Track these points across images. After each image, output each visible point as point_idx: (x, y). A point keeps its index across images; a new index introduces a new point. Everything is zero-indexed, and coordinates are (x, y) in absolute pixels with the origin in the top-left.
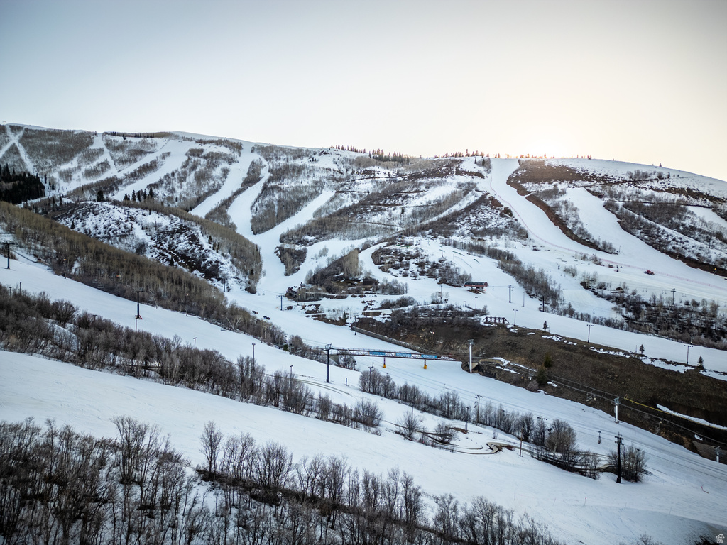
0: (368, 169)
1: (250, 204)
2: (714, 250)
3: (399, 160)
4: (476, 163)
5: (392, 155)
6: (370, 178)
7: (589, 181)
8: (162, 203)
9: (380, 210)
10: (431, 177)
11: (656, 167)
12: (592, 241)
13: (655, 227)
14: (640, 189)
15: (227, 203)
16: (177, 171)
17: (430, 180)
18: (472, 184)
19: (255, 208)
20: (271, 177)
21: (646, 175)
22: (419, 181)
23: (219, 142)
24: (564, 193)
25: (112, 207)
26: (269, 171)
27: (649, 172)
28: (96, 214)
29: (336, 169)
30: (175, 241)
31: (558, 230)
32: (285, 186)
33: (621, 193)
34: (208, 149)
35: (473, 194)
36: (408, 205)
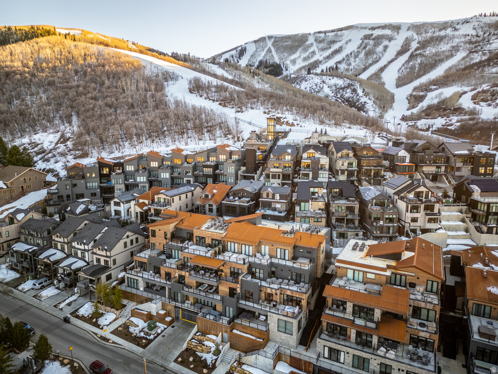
1: (398, 68)
8: (342, 72)
15: (382, 69)
16: (354, 51)
19: (401, 71)
20: (418, 47)
23: (384, 27)
25: (314, 76)
26: (418, 43)
28: (306, 81)
29: (474, 34)
30: (344, 93)
32: (428, 52)
34: (377, 33)
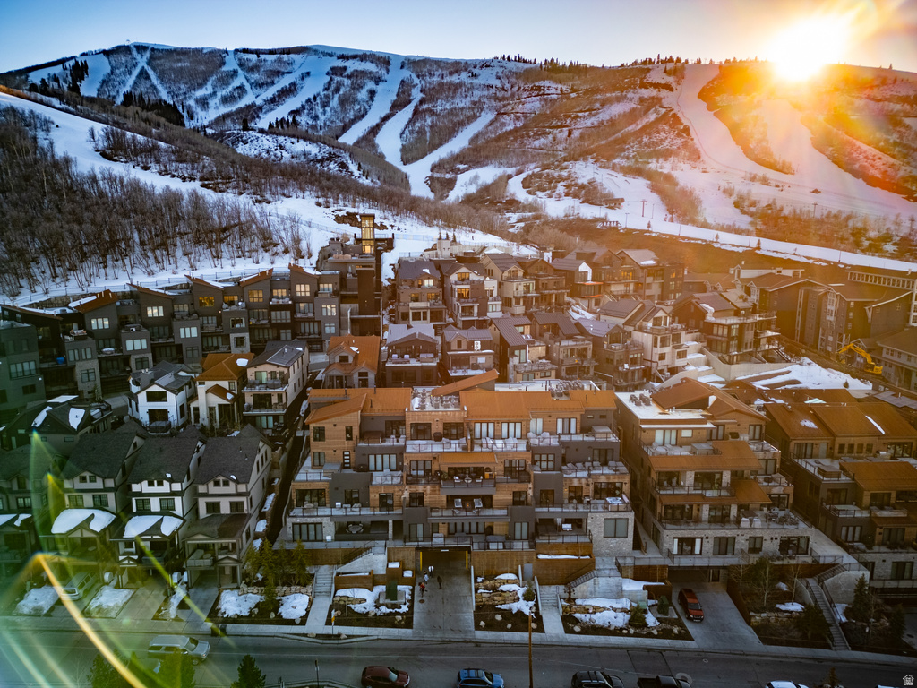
0: (537, 84)
1: (400, 131)
2: (907, 167)
3: (576, 71)
4: (665, 72)
5: (568, 64)
6: (538, 95)
8: (307, 131)
9: (544, 133)
10: (610, 91)
11: (884, 70)
12: (772, 161)
13: (850, 143)
14: (855, 99)
15: (375, 130)
16: (318, 94)
17: (608, 95)
18: (657, 98)
19: (405, 136)
20: (423, 98)
22: (595, 97)
23: (364, 57)
25: (260, 135)
26: (421, 91)
28: (245, 143)
29: (500, 85)
30: (326, 169)
32: (439, 108)
34: (353, 66)
35: (656, 111)
36: (576, 126)
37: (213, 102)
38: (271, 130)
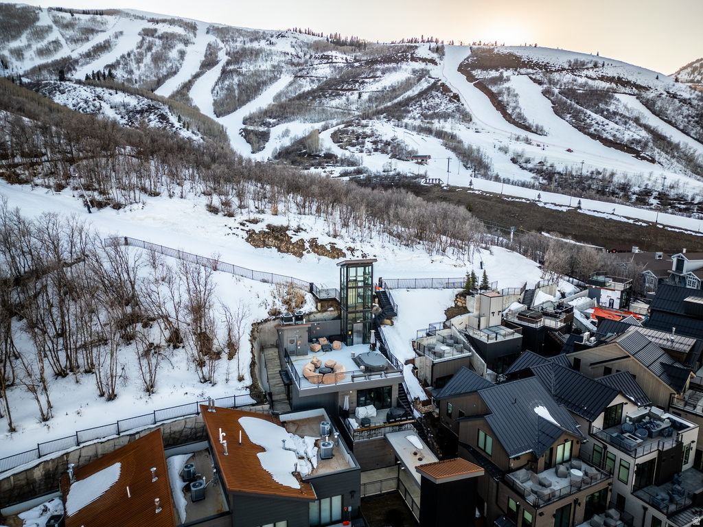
0: (326, 54)
1: (211, 88)
2: (629, 132)
3: (357, 45)
4: (430, 49)
5: (349, 40)
6: (327, 63)
7: (533, 68)
8: (123, 83)
9: (338, 95)
10: (387, 63)
11: (593, 56)
12: (527, 125)
13: (583, 111)
14: (577, 78)
15: (187, 86)
16: (132, 52)
17: (386, 65)
18: (426, 70)
19: (215, 92)
20: (229, 60)
21: (583, 64)
22: (375, 67)
23: (172, 22)
24: (508, 80)
25: (77, 86)
26: (226, 54)
27: (586, 61)
28: (63, 92)
29: (294, 53)
31: (499, 114)
32: (244, 69)
33: (558, 81)
34: (163, 28)
35: (426, 80)
36: (364, 90)
37: (28, 54)
38: (88, 81)
